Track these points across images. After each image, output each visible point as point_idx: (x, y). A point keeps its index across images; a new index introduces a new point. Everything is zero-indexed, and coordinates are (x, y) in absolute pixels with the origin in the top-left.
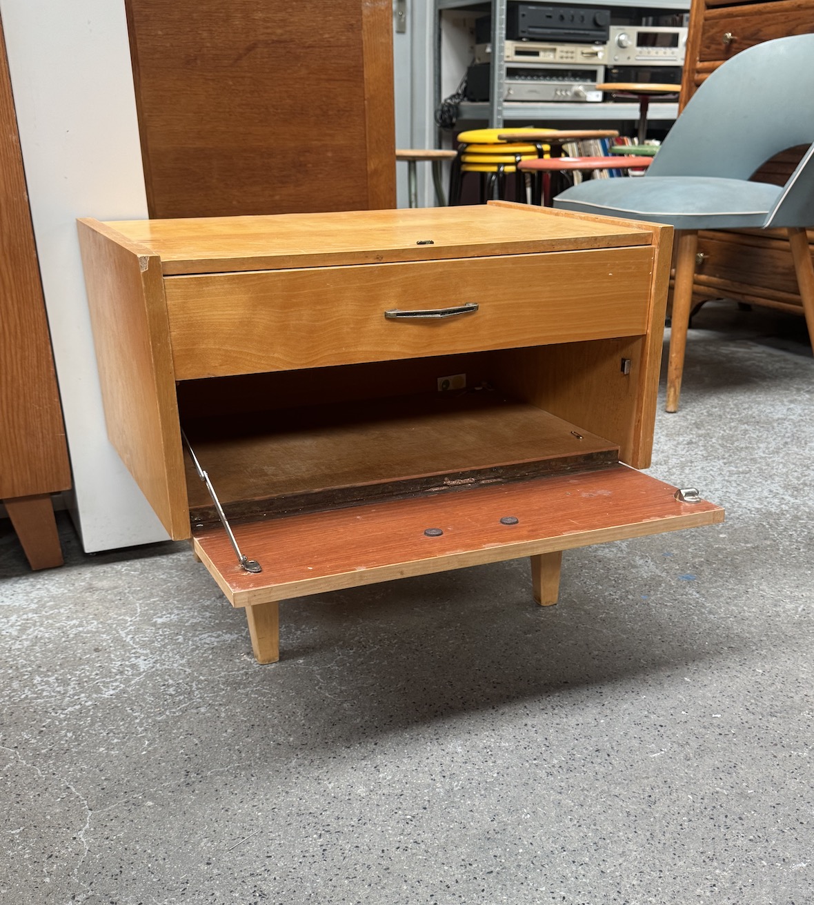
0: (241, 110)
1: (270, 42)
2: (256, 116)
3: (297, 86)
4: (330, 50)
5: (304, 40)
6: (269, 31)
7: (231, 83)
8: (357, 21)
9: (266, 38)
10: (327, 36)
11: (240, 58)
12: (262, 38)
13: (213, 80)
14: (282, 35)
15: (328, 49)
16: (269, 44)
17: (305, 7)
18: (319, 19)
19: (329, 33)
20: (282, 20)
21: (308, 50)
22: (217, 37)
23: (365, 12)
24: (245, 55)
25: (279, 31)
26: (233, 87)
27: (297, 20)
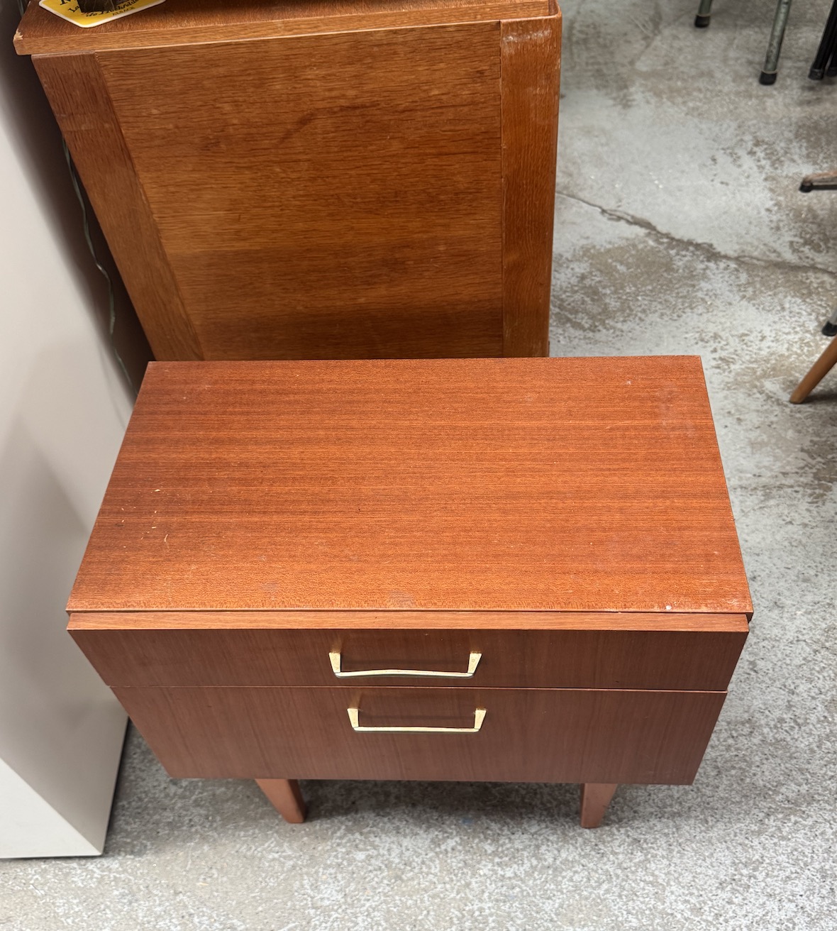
0: (298, 203)
1: (336, 109)
2: (323, 208)
3: (385, 167)
4: (442, 113)
5: (396, 102)
6: (334, 94)
7: (278, 170)
8: (490, 66)
9: (328, 105)
10: (436, 92)
11: (288, 135)
12: (320, 105)
13: (249, 168)
14: (356, 97)
15: (440, 110)
16: (335, 113)
17: (395, 53)
18: (420, 69)
19: (439, 88)
20: (355, 76)
21: (402, 116)
22: (247, 110)
23: (507, 51)
24: (297, 131)
25: (351, 93)
26: (283, 175)
27: (382, 74)
